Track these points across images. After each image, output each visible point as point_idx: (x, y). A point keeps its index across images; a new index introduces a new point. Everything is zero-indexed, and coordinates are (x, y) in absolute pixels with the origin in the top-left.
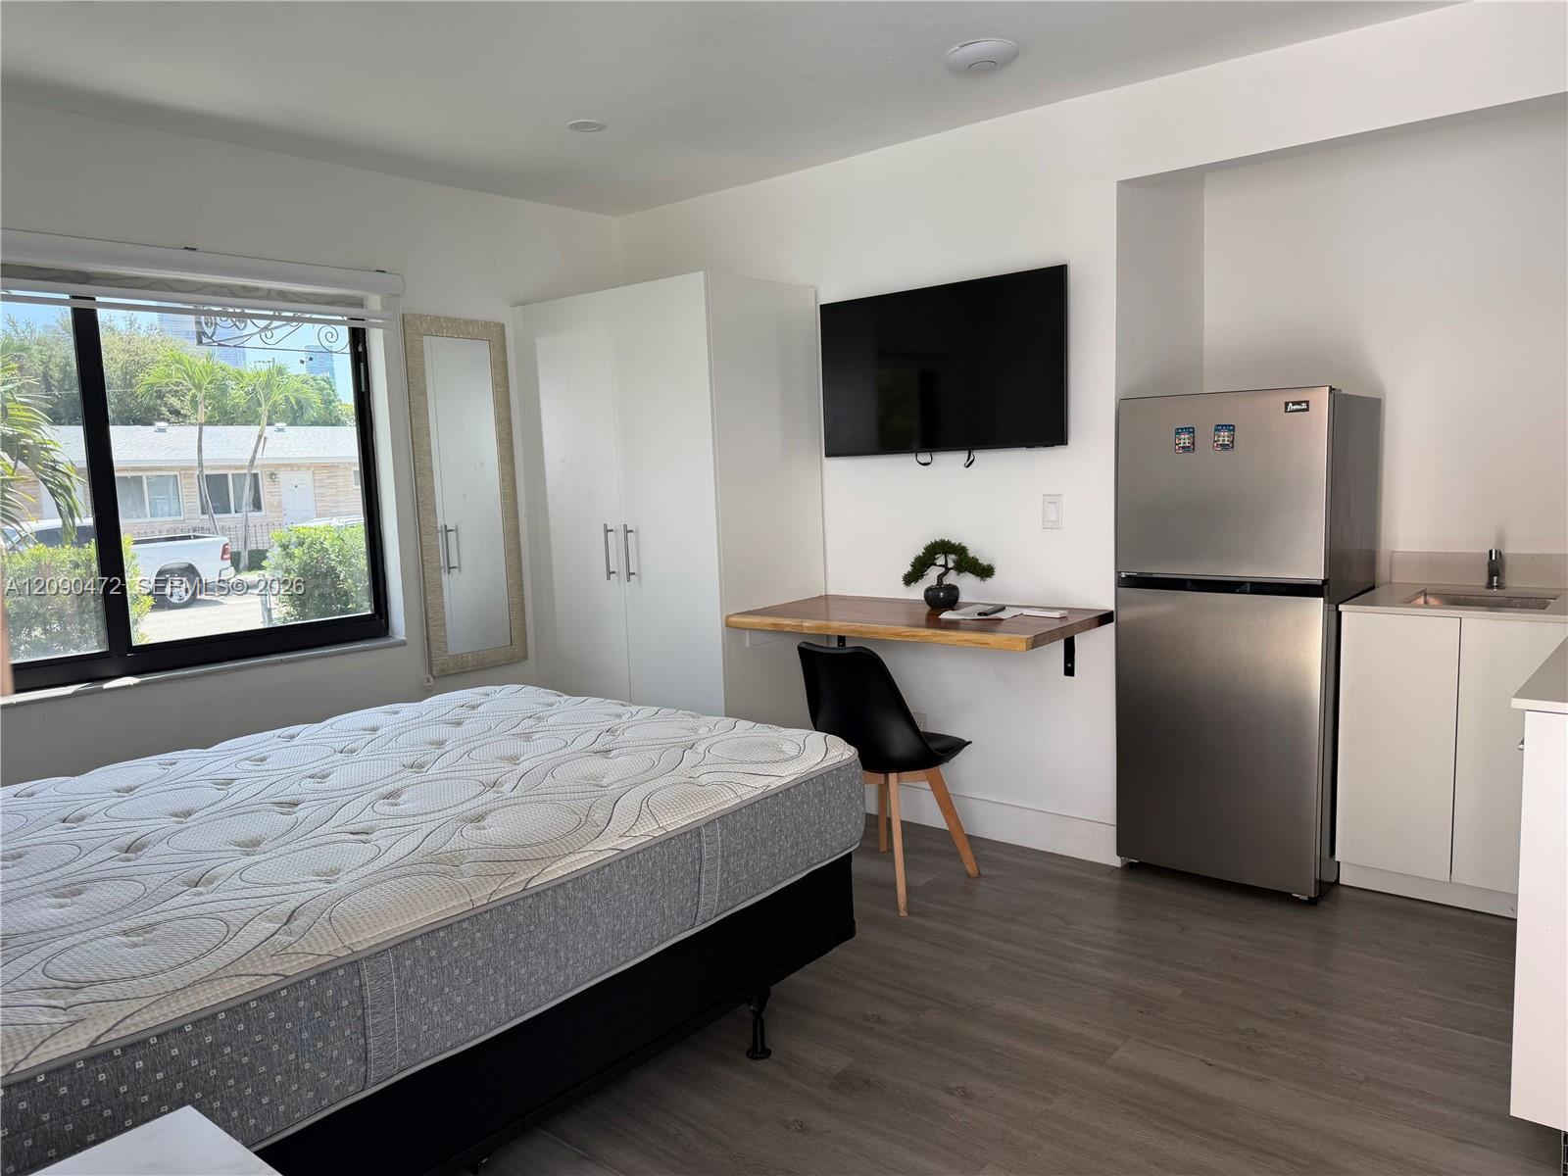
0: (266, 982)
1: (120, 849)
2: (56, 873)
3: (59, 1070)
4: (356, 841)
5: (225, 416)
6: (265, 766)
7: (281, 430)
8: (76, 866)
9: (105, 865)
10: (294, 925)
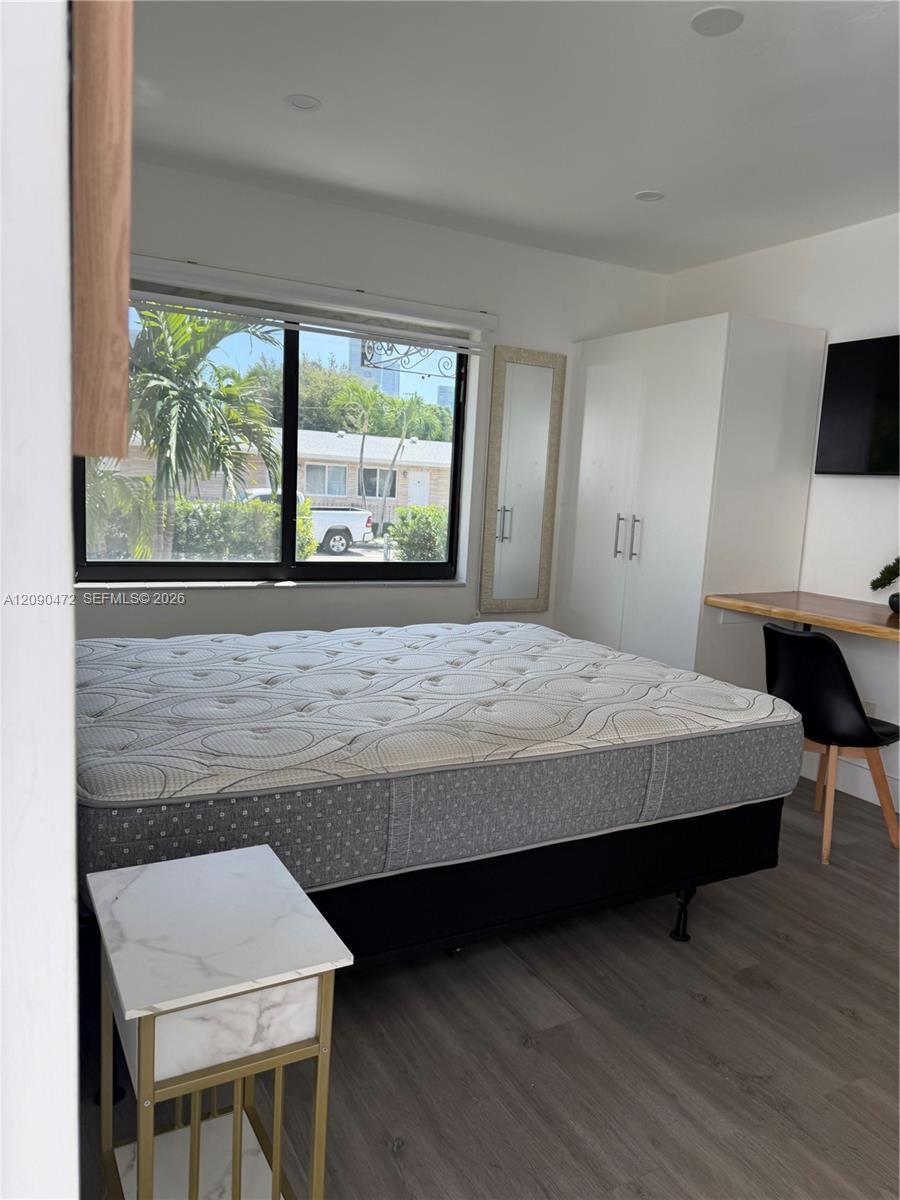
0: (329, 778)
1: (262, 681)
2: (223, 688)
3: (199, 802)
4: (404, 703)
5: (381, 430)
6: (359, 647)
7: (414, 442)
8: (236, 686)
9: (251, 689)
10: (353, 746)
